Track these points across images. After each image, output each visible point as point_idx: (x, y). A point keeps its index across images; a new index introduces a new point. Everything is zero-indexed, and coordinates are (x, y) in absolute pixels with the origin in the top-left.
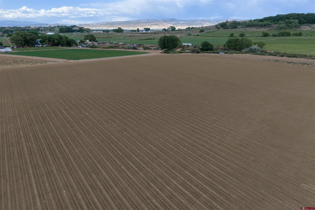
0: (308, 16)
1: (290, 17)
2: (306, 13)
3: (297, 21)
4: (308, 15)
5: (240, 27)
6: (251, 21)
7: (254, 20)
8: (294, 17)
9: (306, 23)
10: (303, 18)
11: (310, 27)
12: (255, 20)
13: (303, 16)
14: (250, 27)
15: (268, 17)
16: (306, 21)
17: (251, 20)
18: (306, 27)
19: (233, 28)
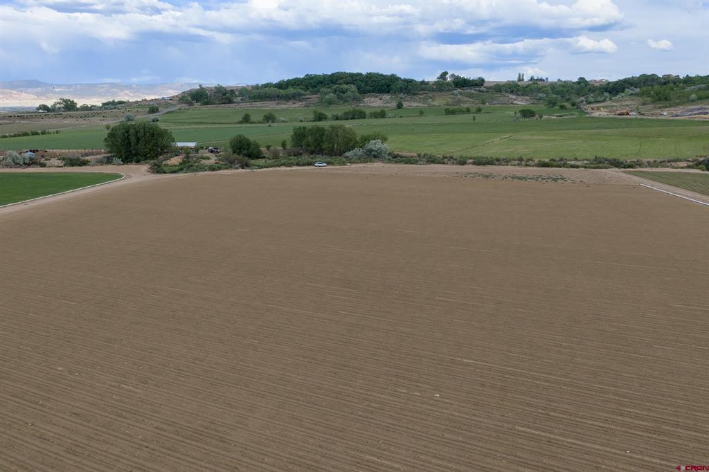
0: (370, 78)
1: (337, 80)
2: (364, 73)
3: (353, 87)
4: (370, 76)
5: (239, 100)
6: (257, 87)
7: (263, 85)
8: (345, 79)
9: (369, 91)
10: (363, 81)
11: (381, 99)
12: (266, 86)
13: (361, 79)
14: (262, 101)
15: (293, 79)
16: (368, 88)
17: (257, 85)
18: (373, 99)
19: (224, 103)
